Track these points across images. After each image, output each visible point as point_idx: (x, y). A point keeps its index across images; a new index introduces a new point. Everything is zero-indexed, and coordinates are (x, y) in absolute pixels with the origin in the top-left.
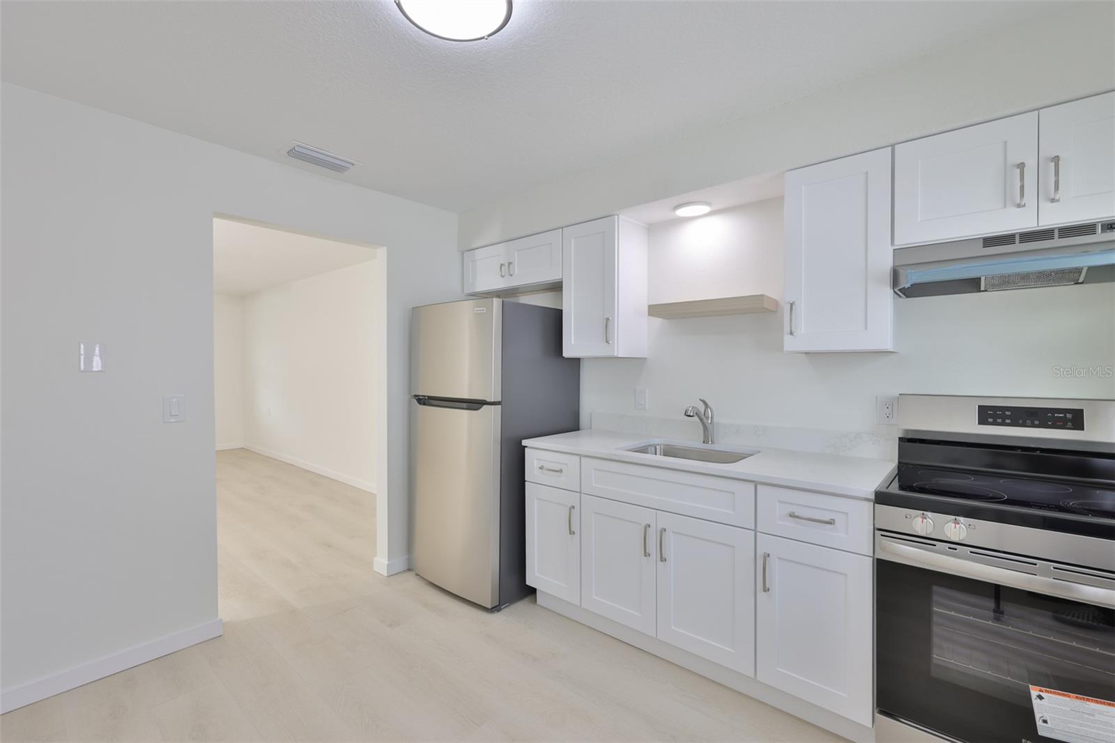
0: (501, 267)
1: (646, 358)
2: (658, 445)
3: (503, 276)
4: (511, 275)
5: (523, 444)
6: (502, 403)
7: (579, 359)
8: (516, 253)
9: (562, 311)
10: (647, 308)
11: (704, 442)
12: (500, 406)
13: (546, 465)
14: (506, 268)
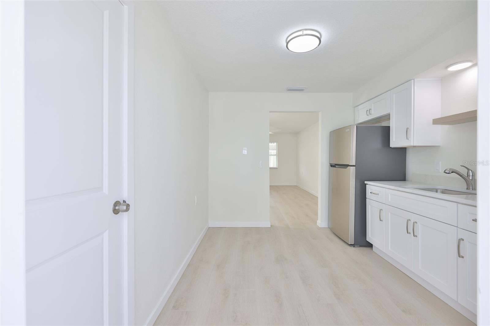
0: (367, 111)
1: (439, 146)
2: (439, 189)
3: (367, 115)
4: (371, 114)
5: (365, 183)
6: (356, 166)
7: (406, 148)
8: (373, 104)
9: (390, 127)
10: (432, 121)
11: (467, 189)
12: (355, 167)
13: (374, 192)
14: (369, 111)
